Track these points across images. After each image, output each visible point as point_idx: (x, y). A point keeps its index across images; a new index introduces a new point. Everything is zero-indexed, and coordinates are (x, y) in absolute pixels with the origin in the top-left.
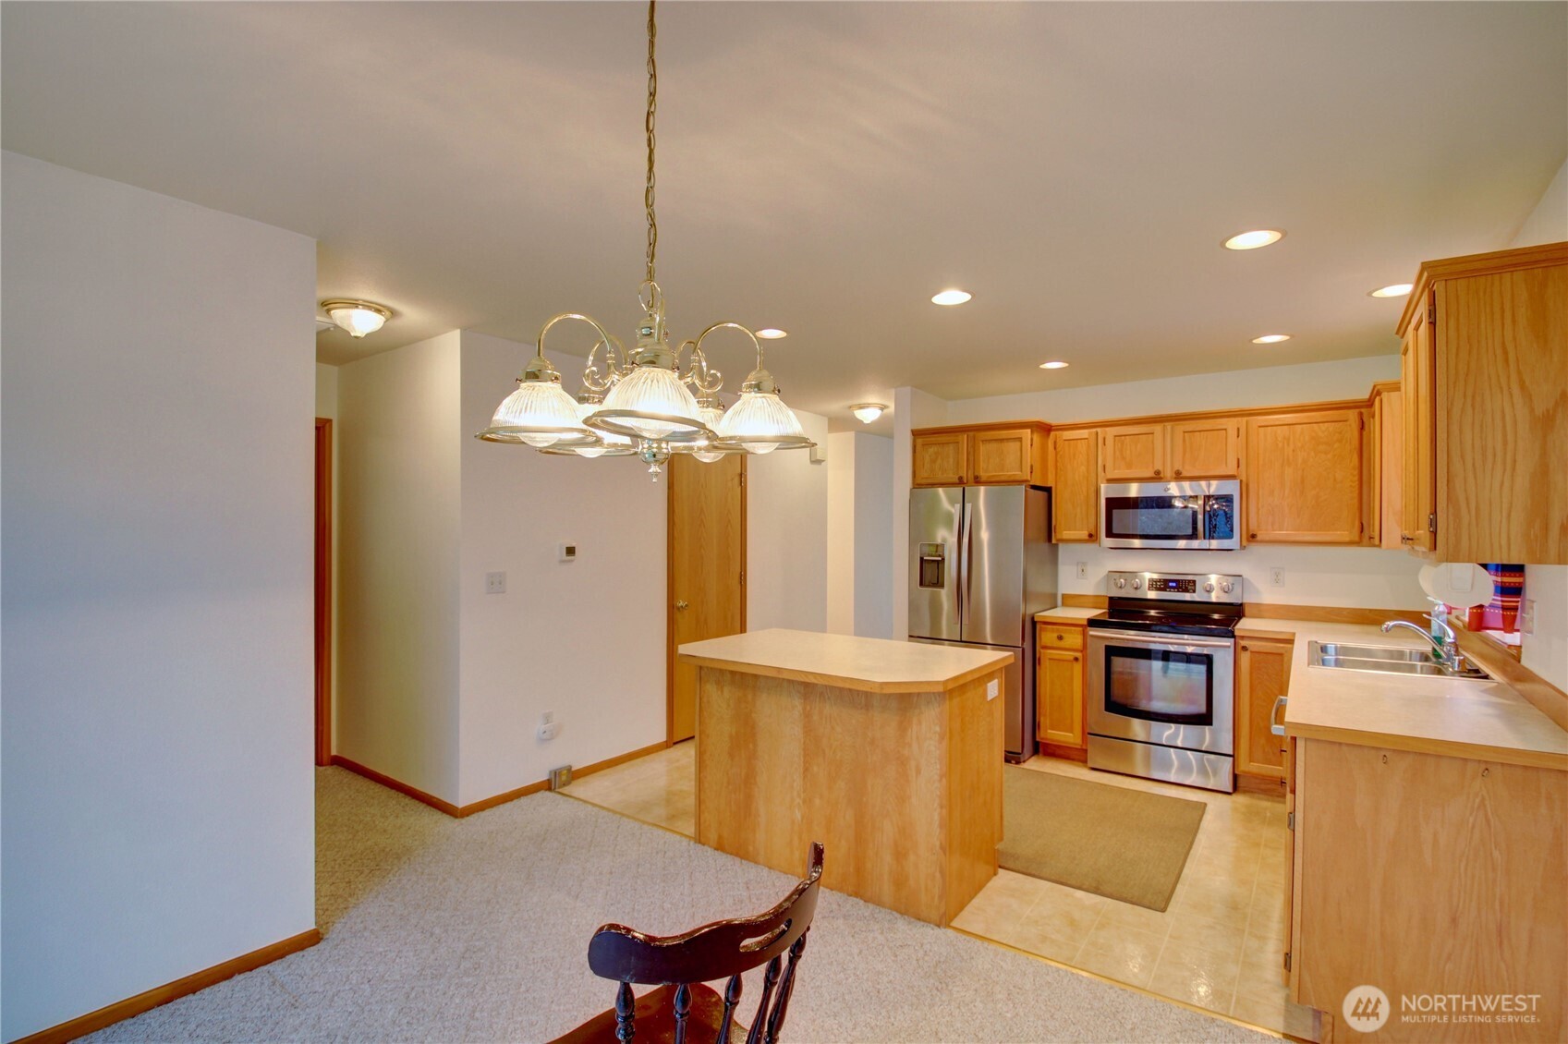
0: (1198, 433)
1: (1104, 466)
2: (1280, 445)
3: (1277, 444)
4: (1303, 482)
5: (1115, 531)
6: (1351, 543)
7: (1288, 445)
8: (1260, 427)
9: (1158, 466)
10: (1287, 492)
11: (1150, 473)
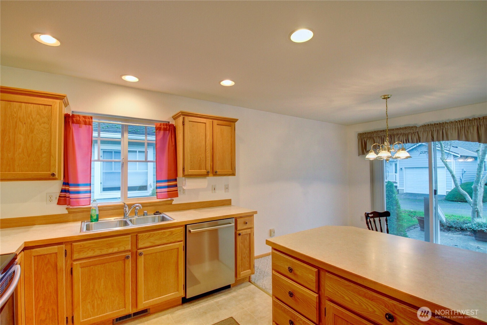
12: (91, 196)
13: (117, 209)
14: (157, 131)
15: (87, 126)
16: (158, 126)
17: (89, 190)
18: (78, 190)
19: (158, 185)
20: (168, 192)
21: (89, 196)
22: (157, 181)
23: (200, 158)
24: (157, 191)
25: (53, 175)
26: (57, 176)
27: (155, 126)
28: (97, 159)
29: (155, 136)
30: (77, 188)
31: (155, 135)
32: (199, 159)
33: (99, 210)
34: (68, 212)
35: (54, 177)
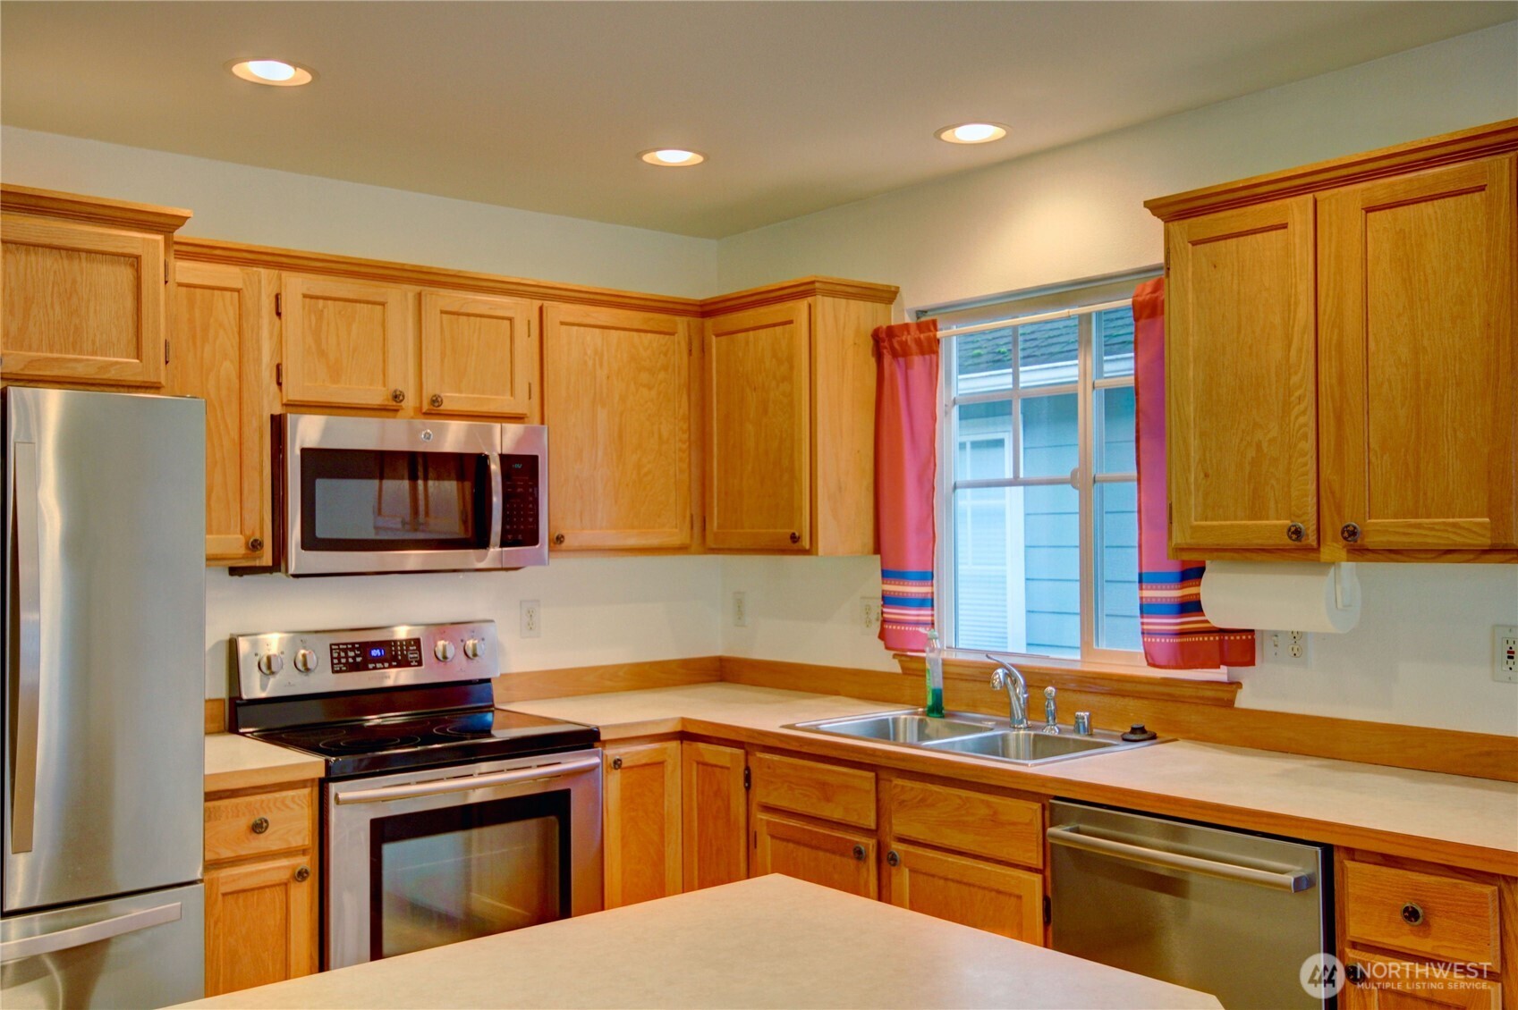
0: (465, 318)
1: (278, 367)
2: (590, 363)
3: (585, 362)
4: (620, 437)
5: (321, 533)
6: (682, 549)
7: (601, 365)
8: (562, 323)
9: (396, 384)
10: (600, 453)
11: (377, 397)
12: (935, 618)
13: (975, 681)
14: (1142, 322)
15: (927, 357)
16: (1140, 299)
17: (929, 596)
18: (903, 593)
19: (1147, 594)
20: (1181, 634)
21: (930, 618)
22: (1140, 575)
23: (1259, 446)
24: (1143, 624)
25: (795, 538)
26: (806, 543)
27: (1129, 302)
28: (1012, 476)
29: (1132, 354)
30: (899, 585)
31: (1132, 346)
32: (1251, 453)
33: (944, 673)
34: (903, 668)
35: (795, 546)
